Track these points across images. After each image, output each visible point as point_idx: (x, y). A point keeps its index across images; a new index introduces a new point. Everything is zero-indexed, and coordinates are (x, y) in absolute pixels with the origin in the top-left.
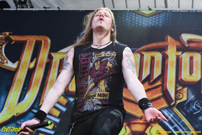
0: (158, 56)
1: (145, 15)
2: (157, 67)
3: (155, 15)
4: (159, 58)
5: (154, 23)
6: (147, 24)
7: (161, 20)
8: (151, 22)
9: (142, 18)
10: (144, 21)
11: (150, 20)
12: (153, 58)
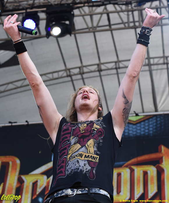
0: (152, 171)
1: (132, 122)
2: (151, 184)
3: (144, 121)
4: (153, 172)
5: (144, 131)
6: (135, 133)
7: (151, 127)
8: (140, 130)
9: (129, 127)
10: (131, 129)
11: (139, 128)
12: (145, 174)
